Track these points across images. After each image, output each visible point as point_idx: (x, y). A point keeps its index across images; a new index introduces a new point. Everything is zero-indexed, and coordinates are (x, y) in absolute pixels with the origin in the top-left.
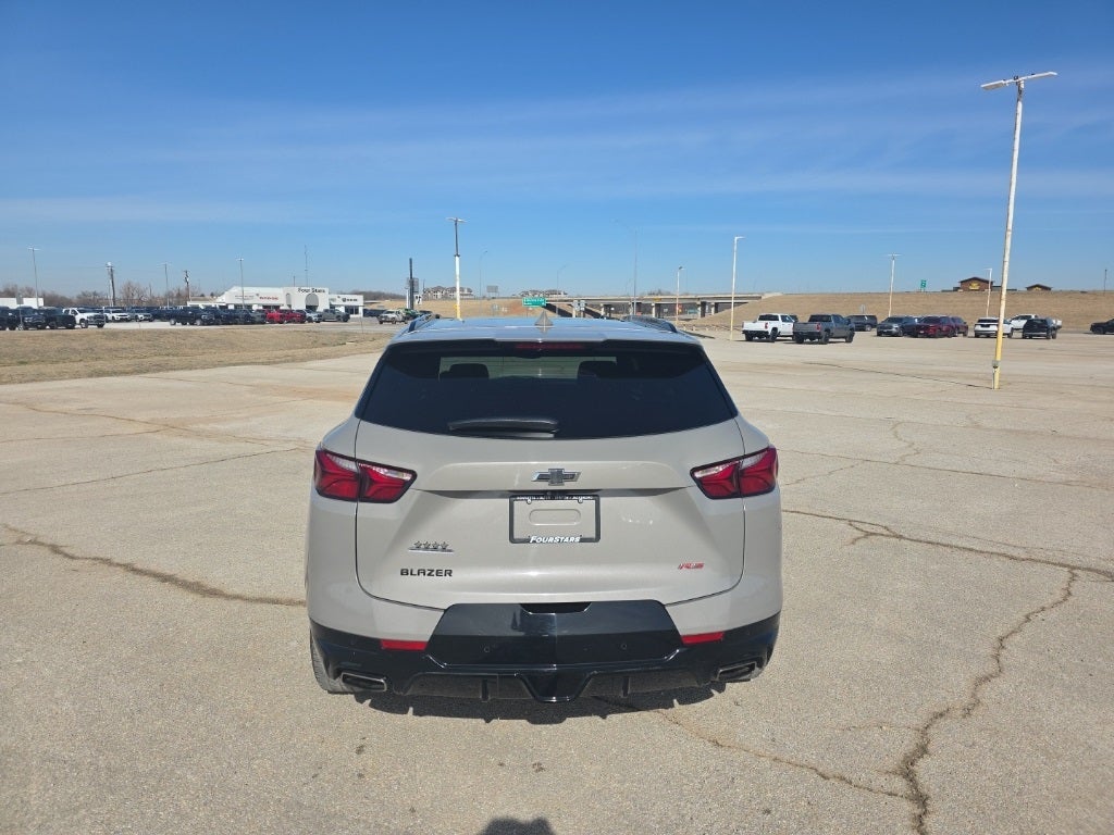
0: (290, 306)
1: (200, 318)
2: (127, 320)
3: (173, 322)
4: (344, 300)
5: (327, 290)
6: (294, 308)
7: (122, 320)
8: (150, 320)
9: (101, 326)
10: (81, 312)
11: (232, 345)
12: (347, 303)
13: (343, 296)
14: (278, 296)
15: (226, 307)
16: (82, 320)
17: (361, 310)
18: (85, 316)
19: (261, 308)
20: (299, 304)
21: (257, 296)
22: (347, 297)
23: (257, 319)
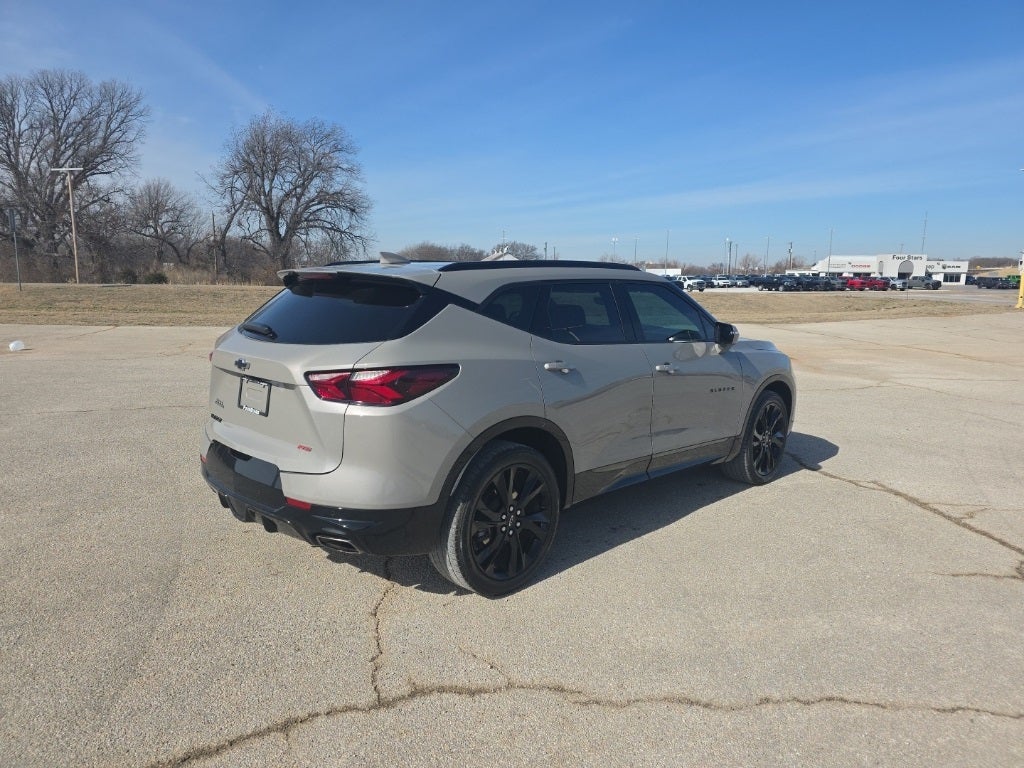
0: (881, 274)
1: (782, 284)
2: (729, 286)
3: (760, 287)
4: (944, 267)
5: (925, 257)
6: (886, 275)
7: (724, 286)
8: (746, 287)
9: (701, 290)
10: (689, 279)
11: (765, 307)
12: (948, 270)
13: (942, 263)
14: (870, 264)
15: (818, 275)
16: (689, 285)
17: (963, 278)
18: (690, 282)
19: (852, 275)
20: (891, 271)
21: (847, 264)
22: (948, 263)
23: (837, 286)
